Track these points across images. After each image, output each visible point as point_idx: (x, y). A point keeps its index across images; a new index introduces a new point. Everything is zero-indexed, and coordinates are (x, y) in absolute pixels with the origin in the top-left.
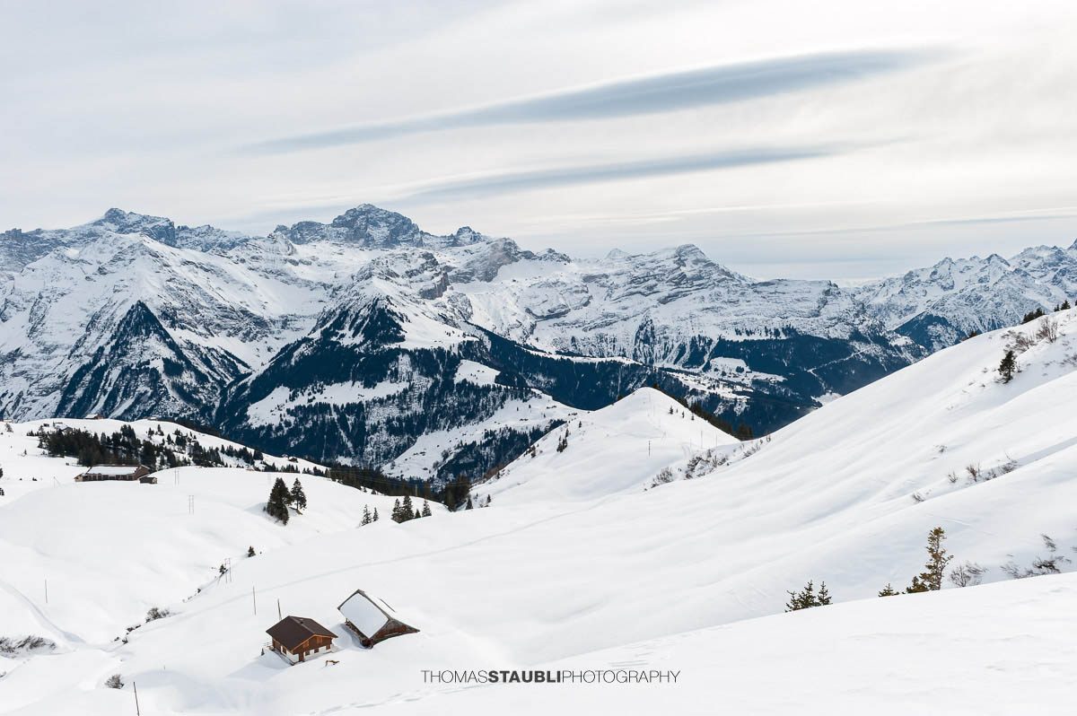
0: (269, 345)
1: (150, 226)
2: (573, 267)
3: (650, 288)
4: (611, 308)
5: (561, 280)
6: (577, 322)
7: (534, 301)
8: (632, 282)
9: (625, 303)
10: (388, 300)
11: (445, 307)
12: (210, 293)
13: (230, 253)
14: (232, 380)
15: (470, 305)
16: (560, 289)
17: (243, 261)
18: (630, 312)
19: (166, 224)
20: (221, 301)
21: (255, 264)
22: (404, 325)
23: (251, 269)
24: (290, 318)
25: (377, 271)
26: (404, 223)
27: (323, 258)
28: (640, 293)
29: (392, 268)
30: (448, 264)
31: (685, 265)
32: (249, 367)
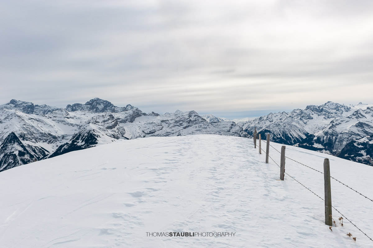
0: (57, 145)
1: (25, 105)
2: (158, 117)
3: (181, 124)
4: (169, 130)
5: (154, 122)
6: (158, 135)
7: (145, 129)
8: (175, 122)
9: (173, 129)
10: (94, 131)
11: (115, 131)
12: (38, 128)
13: (46, 115)
14: (42, 157)
15: (124, 130)
16: (153, 125)
17: (51, 118)
18: (174, 131)
19: (31, 104)
20: (41, 131)
21: (55, 119)
22: (98, 139)
23: (53, 120)
24: (65, 136)
25: (92, 121)
26: (109, 104)
27: (78, 116)
28: (177, 125)
29: (98, 120)
30: (119, 117)
31: (191, 117)
32: (49, 152)
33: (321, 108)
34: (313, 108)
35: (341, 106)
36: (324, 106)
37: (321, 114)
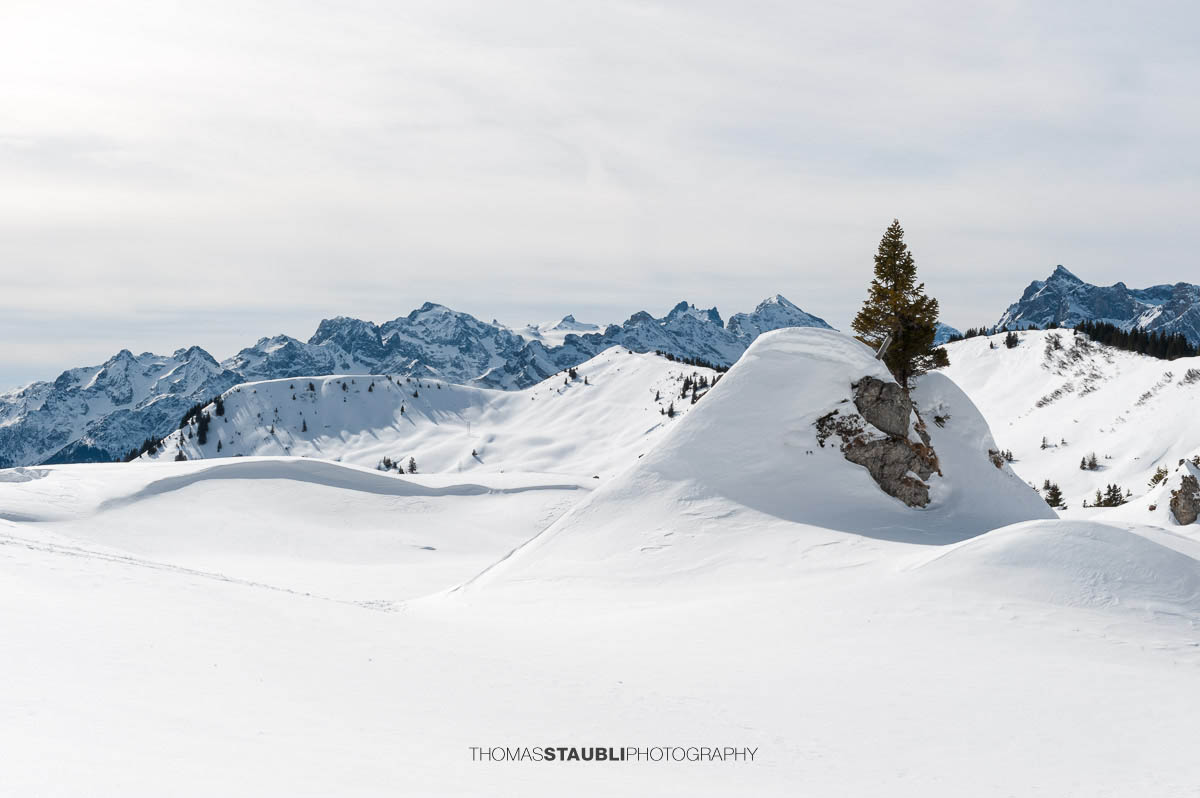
33: (390, 335)
34: (350, 333)
35: (482, 331)
36: (404, 327)
37: (387, 366)
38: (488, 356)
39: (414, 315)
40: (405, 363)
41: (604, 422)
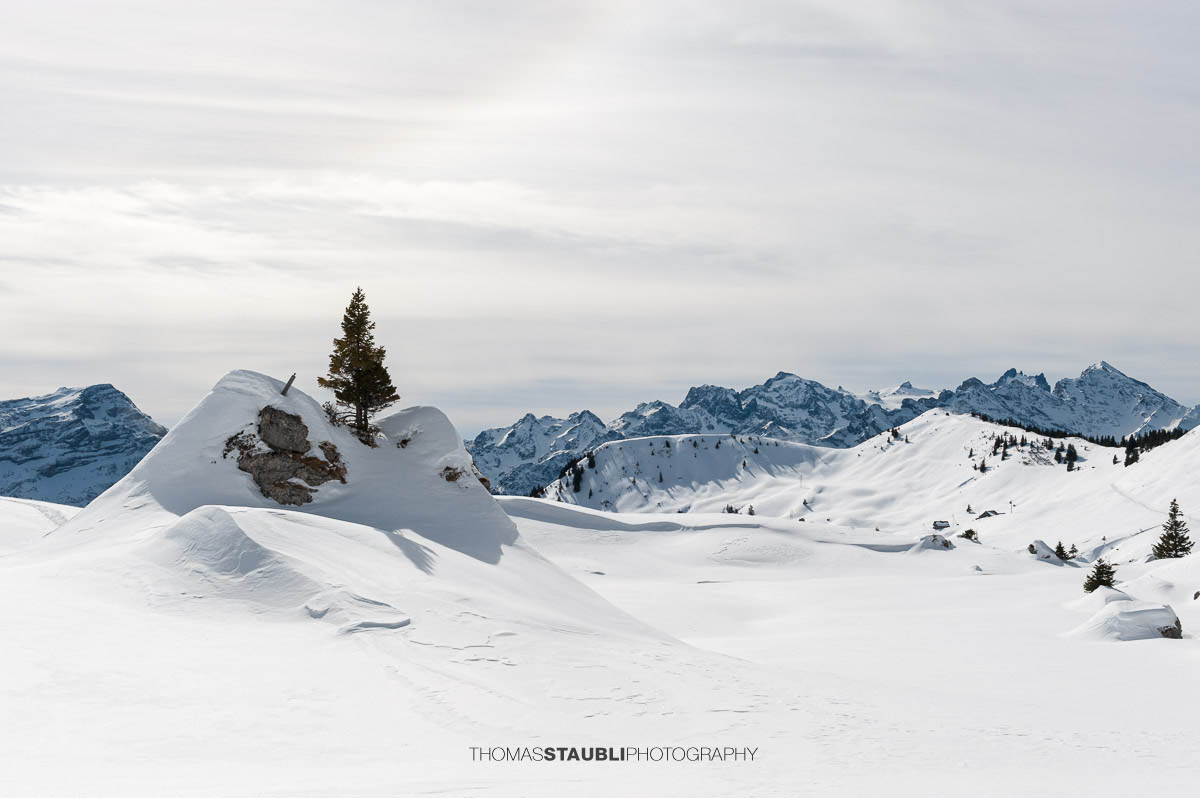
3: (28, 451)
28: (9, 458)
31: (92, 417)
33: (749, 400)
34: (714, 398)
35: (828, 396)
36: (762, 393)
37: (746, 427)
38: (834, 418)
39: (769, 383)
40: (761, 425)
41: (922, 476)
